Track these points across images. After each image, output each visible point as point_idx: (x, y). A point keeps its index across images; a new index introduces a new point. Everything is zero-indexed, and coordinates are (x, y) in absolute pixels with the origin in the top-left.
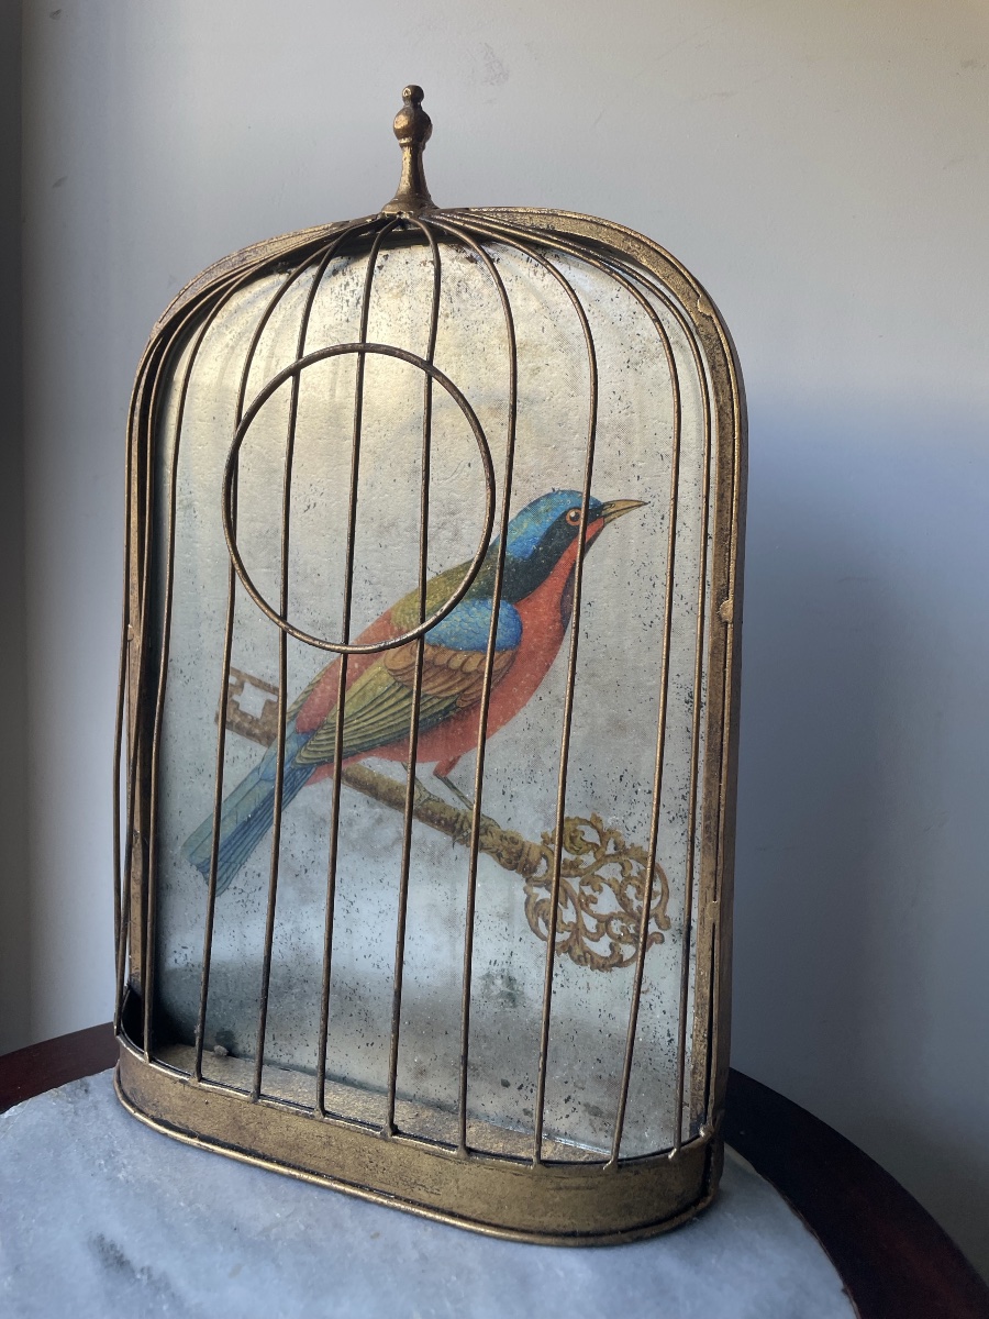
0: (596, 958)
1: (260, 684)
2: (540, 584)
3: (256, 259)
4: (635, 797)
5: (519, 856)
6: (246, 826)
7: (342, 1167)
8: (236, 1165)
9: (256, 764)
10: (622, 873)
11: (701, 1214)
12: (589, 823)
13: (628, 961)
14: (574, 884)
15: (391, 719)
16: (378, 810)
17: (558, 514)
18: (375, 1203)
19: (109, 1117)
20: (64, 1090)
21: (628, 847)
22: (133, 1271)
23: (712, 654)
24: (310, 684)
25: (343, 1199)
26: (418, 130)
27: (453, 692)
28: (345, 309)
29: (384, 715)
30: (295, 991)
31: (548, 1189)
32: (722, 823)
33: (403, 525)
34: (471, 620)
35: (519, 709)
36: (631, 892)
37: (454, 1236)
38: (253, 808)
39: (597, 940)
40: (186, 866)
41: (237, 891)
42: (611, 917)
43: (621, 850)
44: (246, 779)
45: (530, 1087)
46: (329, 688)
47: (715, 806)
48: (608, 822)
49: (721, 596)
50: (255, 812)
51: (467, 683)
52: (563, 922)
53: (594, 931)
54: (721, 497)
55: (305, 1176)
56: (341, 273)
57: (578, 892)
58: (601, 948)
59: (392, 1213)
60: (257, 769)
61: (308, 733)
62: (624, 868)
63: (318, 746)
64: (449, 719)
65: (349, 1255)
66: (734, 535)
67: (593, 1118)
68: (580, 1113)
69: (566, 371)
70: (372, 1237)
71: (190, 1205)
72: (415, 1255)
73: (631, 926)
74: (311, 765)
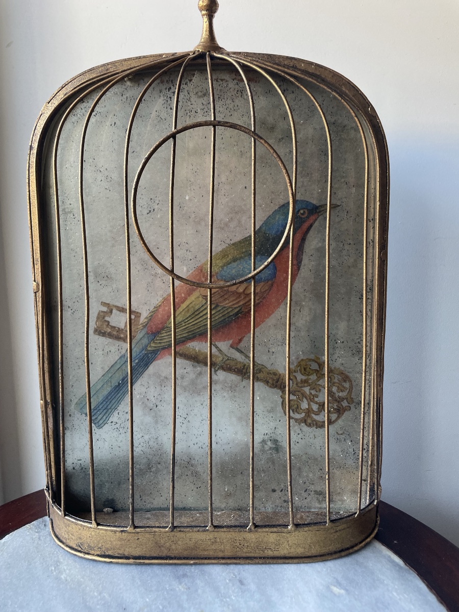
0: (317, 423)
1: (120, 309)
4: (336, 345)
5: (277, 381)
6: (118, 387)
7: (223, 551)
12: (313, 360)
13: (334, 421)
14: (307, 390)
16: (199, 368)
21: (333, 369)
24: (155, 307)
26: (211, 7)
27: (239, 304)
30: (153, 469)
31: (332, 533)
34: (249, 267)
36: (335, 389)
38: (121, 377)
39: (318, 415)
40: (78, 415)
44: (116, 362)
45: (287, 489)
48: (323, 359)
50: (123, 379)
51: (247, 299)
52: (301, 409)
53: (317, 410)
57: (308, 393)
60: (123, 356)
61: (154, 333)
62: (331, 379)
63: (161, 340)
64: (238, 318)
68: (312, 495)
73: (335, 405)
74: (158, 350)
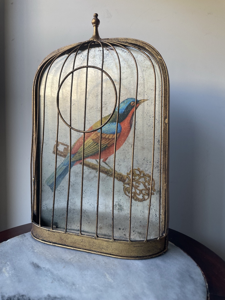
0: (139, 199)
1: (63, 144)
2: (125, 118)
3: (62, 51)
4: (147, 163)
5: (122, 178)
6: (60, 176)
7: (86, 246)
8: (61, 248)
9: (62, 162)
10: (145, 180)
11: (165, 253)
12: (137, 170)
13: (147, 199)
14: (134, 183)
15: (93, 150)
16: (90, 170)
17: (129, 103)
18: (93, 253)
19: (31, 240)
20: (20, 236)
21: (146, 174)
22: (41, 268)
23: (164, 131)
24: (74, 144)
25: (86, 253)
26: (97, 23)
27: (106, 143)
28: (81, 61)
29: (91, 149)
31: (132, 247)
32: (166, 167)
33: (95, 108)
34: (110, 127)
35: (121, 146)
36: (147, 184)
37: (112, 259)
38: (62, 172)
39: (140, 195)
40: (46, 186)
41: (58, 191)
42: (142, 190)
43: (144, 175)
44: (60, 165)
45: (125, 229)
46: (78, 144)
47: (165, 163)
48: (141, 169)
49: (165, 118)
50: (62, 173)
51: (109, 141)
53: (139, 193)
54: (165, 97)
55: (77, 249)
56: (80, 54)
57: (135, 185)
58: (140, 197)
59: (97, 255)
60: (62, 163)
61: (74, 154)
62: (145, 179)
63: (76, 157)
64: (105, 149)
65: (89, 263)
66: (168, 105)
67: (139, 235)
68: (137, 234)
69: (130, 72)
70: (94, 260)
71: (52, 255)
72: (104, 262)
73: (147, 191)
74: (75, 161)
